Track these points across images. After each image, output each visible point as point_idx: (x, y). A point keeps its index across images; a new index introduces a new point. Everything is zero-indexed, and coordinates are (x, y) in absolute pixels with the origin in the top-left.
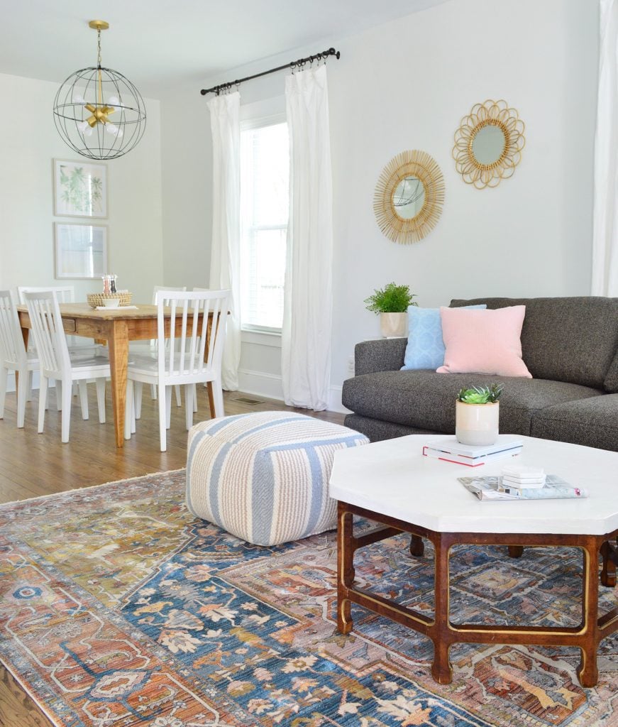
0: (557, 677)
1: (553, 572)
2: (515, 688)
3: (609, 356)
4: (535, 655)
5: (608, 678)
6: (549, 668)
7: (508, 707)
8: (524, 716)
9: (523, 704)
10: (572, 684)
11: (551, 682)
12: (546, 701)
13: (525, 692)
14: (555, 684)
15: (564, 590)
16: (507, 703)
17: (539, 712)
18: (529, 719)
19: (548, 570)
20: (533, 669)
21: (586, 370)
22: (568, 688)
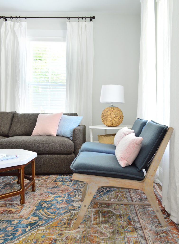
0: (15, 205)
1: (3, 185)
2: (4, 211)
3: (9, 128)
4: (7, 203)
5: (27, 201)
6: (12, 204)
7: (4, 215)
8: (9, 215)
9: (8, 213)
10: (19, 205)
11: (14, 206)
12: (14, 210)
13: (8, 211)
14: (15, 206)
15: (8, 188)
16: (4, 214)
17: (13, 213)
18: (11, 215)
19: (2, 185)
20: (7, 206)
21: (3, 132)
22: (18, 206)
